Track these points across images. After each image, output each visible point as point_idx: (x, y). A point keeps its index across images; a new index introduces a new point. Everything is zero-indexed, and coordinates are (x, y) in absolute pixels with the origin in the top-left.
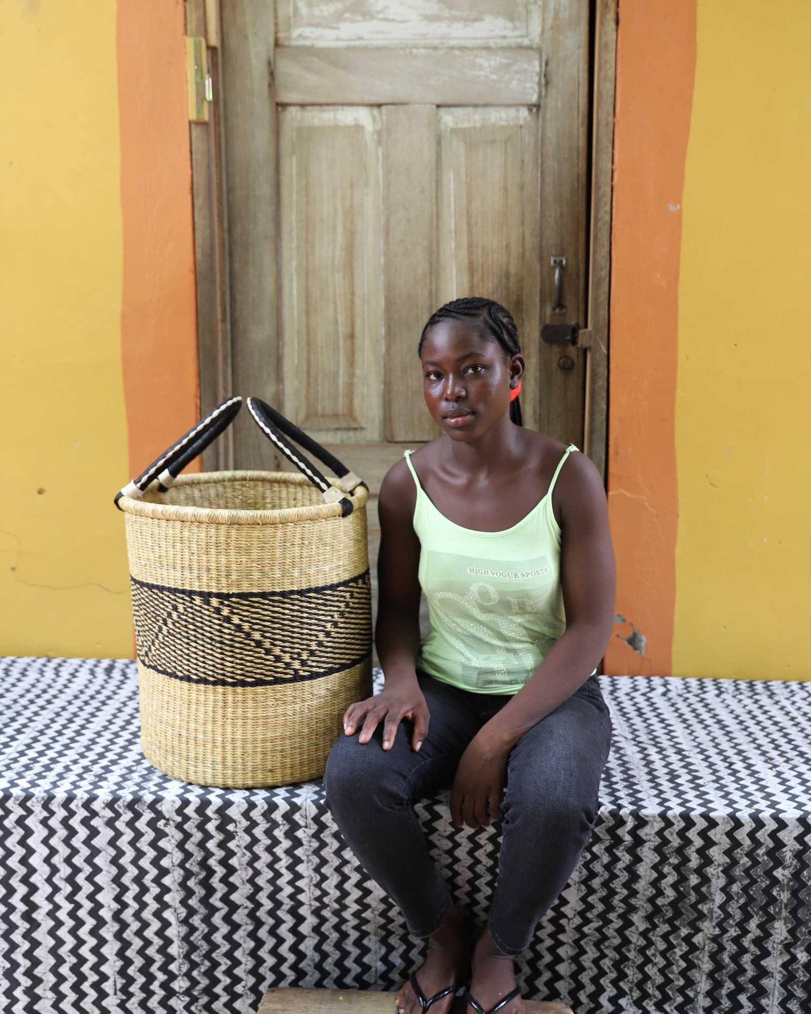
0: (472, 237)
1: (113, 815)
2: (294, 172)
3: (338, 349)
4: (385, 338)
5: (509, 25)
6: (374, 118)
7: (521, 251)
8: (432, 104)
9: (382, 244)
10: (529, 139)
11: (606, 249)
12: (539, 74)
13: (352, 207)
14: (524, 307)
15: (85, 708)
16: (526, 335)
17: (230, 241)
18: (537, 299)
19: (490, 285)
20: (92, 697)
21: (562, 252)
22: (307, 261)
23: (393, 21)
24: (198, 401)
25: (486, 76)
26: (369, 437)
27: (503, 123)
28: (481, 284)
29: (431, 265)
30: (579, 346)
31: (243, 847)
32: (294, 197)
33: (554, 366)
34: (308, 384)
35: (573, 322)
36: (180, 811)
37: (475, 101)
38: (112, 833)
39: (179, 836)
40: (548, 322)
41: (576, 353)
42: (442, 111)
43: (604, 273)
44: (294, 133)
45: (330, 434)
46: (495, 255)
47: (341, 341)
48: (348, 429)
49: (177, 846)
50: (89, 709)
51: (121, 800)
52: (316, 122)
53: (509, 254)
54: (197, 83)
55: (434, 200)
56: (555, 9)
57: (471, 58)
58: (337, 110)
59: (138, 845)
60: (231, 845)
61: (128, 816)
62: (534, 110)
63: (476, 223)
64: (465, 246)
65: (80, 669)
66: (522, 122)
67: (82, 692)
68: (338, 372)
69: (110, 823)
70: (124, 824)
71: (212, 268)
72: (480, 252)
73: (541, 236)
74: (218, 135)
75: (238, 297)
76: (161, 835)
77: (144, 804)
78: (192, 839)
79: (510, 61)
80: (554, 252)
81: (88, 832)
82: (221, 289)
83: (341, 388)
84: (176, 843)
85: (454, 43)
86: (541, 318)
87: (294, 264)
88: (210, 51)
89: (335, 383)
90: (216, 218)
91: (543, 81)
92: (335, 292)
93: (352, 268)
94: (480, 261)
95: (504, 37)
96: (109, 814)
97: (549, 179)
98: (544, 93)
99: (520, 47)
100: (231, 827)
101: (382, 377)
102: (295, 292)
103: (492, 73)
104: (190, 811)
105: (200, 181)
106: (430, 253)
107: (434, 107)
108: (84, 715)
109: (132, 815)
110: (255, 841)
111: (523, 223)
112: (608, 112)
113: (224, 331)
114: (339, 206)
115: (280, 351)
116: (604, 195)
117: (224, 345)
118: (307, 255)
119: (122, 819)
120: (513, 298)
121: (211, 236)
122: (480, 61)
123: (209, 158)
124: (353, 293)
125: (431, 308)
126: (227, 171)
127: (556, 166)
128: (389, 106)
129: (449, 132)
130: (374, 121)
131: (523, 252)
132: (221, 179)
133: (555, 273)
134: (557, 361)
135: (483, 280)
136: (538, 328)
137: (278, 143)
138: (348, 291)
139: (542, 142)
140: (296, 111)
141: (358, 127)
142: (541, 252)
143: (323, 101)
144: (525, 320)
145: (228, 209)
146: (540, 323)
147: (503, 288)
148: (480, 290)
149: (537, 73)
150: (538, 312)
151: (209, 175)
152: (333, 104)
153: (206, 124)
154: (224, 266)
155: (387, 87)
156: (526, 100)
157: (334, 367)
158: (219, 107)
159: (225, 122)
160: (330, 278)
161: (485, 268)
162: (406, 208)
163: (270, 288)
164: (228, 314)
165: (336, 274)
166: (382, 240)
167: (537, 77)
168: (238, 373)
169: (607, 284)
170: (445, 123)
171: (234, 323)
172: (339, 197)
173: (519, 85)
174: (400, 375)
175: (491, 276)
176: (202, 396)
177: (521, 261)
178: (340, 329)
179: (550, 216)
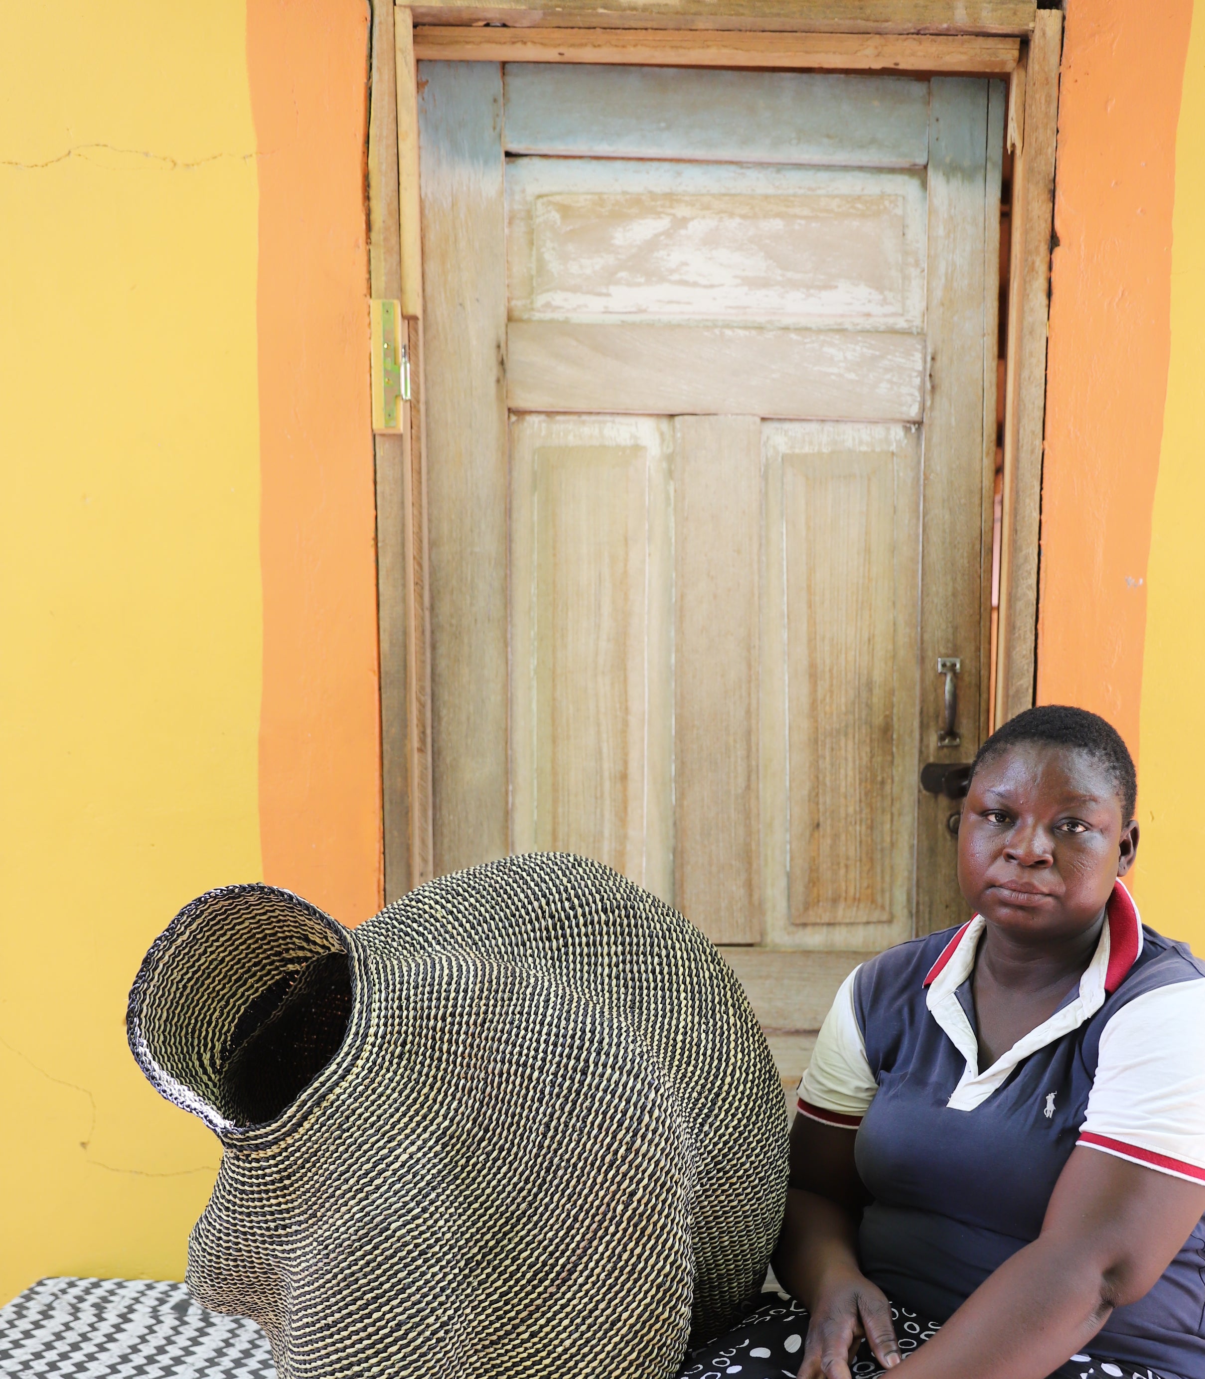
0: (815, 623)
2: (536, 518)
3: (602, 796)
4: (676, 782)
5: (876, 296)
6: (662, 434)
7: (890, 647)
8: (754, 415)
9: (673, 634)
10: (905, 474)
11: (1030, 644)
12: (922, 374)
13: (626, 572)
14: (895, 736)
16: (896, 779)
17: (432, 625)
18: (916, 724)
19: (843, 700)
21: (955, 651)
22: (555, 658)
23: (695, 284)
24: (381, 877)
25: (840, 375)
27: (864, 448)
28: (828, 700)
29: (749, 667)
32: (535, 556)
33: (941, 827)
37: (822, 414)
40: (932, 760)
42: (769, 427)
44: (536, 457)
46: (852, 654)
47: (607, 784)
52: (571, 440)
53: (872, 653)
54: (387, 370)
55: (756, 567)
56: (946, 274)
57: (817, 345)
58: (605, 423)
62: (913, 430)
63: (822, 602)
64: (805, 639)
66: (893, 448)
71: (405, 666)
72: (827, 648)
73: (923, 624)
74: (417, 457)
79: (877, 353)
80: (944, 651)
82: (418, 700)
85: (787, 321)
86: (921, 752)
87: (534, 662)
88: (407, 322)
90: (412, 587)
91: (928, 385)
92: (598, 708)
93: (625, 670)
94: (828, 662)
95: (868, 315)
97: (935, 537)
98: (928, 403)
99: (893, 331)
102: (535, 706)
103: (848, 370)
105: (389, 528)
106: (749, 650)
107: (758, 420)
111: (894, 603)
112: (1032, 431)
113: (422, 766)
114: (607, 572)
115: (510, 800)
116: (1025, 560)
117: (422, 789)
118: (554, 650)
120: (878, 720)
121: (405, 615)
122: (831, 351)
123: (403, 490)
124: (627, 709)
125: (749, 733)
126: (429, 515)
127: (947, 517)
128: (686, 417)
129: (780, 459)
130: (663, 439)
131: (894, 649)
132: (420, 527)
133: (945, 683)
134: (945, 820)
135: (831, 692)
136: (916, 769)
137: (510, 471)
138: (618, 706)
139: (926, 478)
140: (540, 422)
141: (637, 449)
142: (923, 650)
143: (581, 406)
144: (896, 755)
145: (430, 574)
146: (920, 761)
147: (863, 706)
148: (827, 708)
149: (919, 372)
150: (917, 743)
151: (403, 518)
152: (599, 413)
153: (400, 437)
154: (423, 663)
155: (685, 387)
156: (901, 413)
157: (595, 825)
158: (418, 412)
159: (427, 436)
160: (590, 685)
161: (835, 674)
162: (713, 577)
163: (494, 697)
164: (429, 740)
165: (601, 679)
166: (673, 627)
167: (919, 378)
168: (442, 834)
169: (1030, 699)
170: (775, 448)
171: (436, 754)
172: (606, 560)
173: (891, 389)
174: (698, 837)
175: (844, 687)
176: (388, 869)
177: (890, 663)
178: (606, 766)
179: (938, 594)
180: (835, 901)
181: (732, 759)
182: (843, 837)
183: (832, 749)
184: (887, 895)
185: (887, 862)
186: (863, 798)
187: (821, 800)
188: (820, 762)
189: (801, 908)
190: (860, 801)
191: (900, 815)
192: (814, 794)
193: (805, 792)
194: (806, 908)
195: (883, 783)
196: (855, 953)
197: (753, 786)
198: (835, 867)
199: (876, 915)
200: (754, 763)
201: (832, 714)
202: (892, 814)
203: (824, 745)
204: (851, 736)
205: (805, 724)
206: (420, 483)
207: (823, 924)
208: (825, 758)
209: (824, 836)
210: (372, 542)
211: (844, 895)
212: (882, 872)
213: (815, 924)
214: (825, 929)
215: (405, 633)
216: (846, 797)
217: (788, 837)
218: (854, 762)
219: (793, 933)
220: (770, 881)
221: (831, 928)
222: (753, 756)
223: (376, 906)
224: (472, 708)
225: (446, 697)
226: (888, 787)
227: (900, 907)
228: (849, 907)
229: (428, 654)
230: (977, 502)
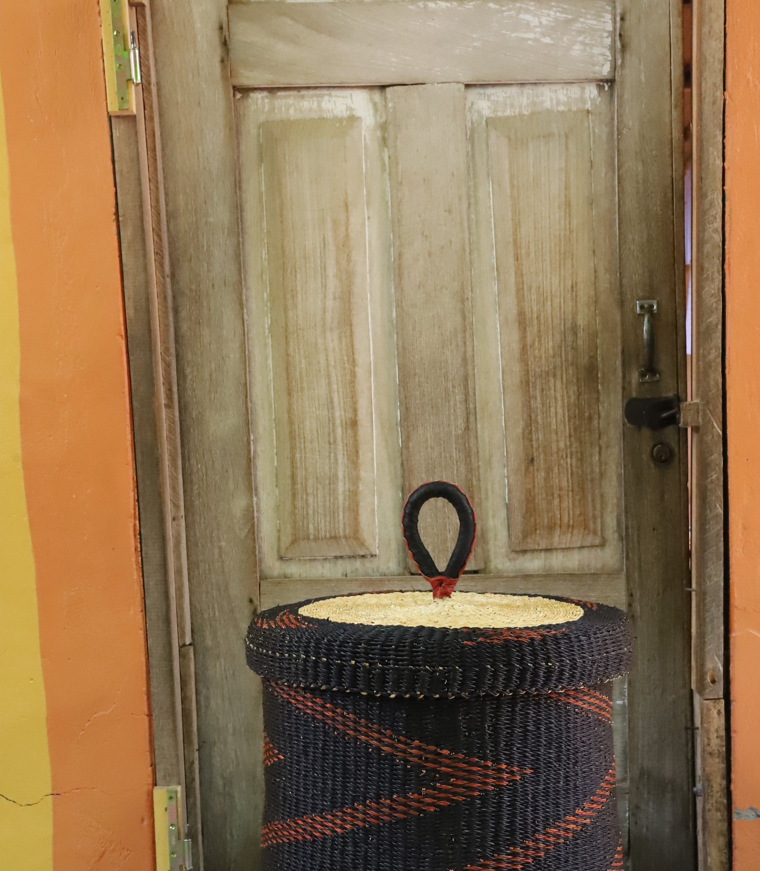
0: (522, 274)
2: (263, 188)
4: (401, 426)
6: (375, 105)
7: (592, 293)
8: (459, 82)
9: (393, 291)
10: (600, 131)
11: (718, 284)
12: (612, 34)
13: (347, 236)
14: (599, 375)
16: (603, 414)
17: (173, 291)
18: (619, 363)
19: (551, 344)
21: (651, 293)
22: (286, 317)
24: (137, 522)
25: (536, 40)
26: (383, 569)
27: (561, 108)
28: (536, 344)
29: (464, 318)
30: (680, 425)
32: (264, 224)
33: (645, 457)
34: (294, 495)
35: (671, 393)
37: (521, 77)
40: (634, 395)
41: (676, 436)
42: (474, 94)
43: (716, 318)
44: (261, 132)
45: (327, 565)
46: (557, 301)
47: (339, 431)
48: (353, 557)
52: (293, 114)
53: (575, 299)
54: (118, 58)
55: (466, 225)
57: (512, 12)
58: (322, 96)
62: (607, 88)
63: (528, 255)
64: (513, 289)
66: (588, 106)
68: (337, 475)
71: (149, 330)
72: (534, 297)
73: (622, 271)
74: (151, 135)
75: (188, 371)
79: (570, 17)
80: (641, 293)
82: (163, 360)
83: (341, 498)
86: (624, 388)
87: (267, 321)
88: (134, 8)
89: (333, 492)
90: (152, 256)
91: (618, 44)
92: (327, 360)
93: (351, 325)
94: (535, 309)
97: (629, 188)
98: (619, 62)
101: (399, 482)
102: (270, 362)
103: (544, 35)
105: (128, 204)
106: (463, 302)
107: (462, 87)
111: (594, 251)
112: (715, 84)
113: (171, 422)
114: (330, 236)
115: (252, 450)
116: (712, 204)
117: (171, 441)
118: (286, 310)
120: (584, 361)
121: (147, 283)
122: (528, 17)
123: (139, 167)
124: (354, 361)
125: (466, 379)
126: (165, 188)
127: (640, 168)
128: (396, 87)
129: (484, 123)
130: (376, 110)
131: (596, 295)
132: (157, 201)
133: (643, 324)
134: (649, 449)
135: (540, 337)
136: (620, 403)
137: (238, 146)
138: (346, 358)
139: (619, 133)
140: (262, 97)
141: (353, 120)
142: (621, 293)
143: (300, 82)
144: (601, 391)
145: (170, 243)
146: (623, 396)
147: (569, 348)
148: (537, 351)
149: (608, 32)
150: (620, 381)
151: (141, 194)
152: (316, 88)
153: (132, 118)
154: (167, 326)
155: (394, 60)
156: (595, 73)
157: (330, 469)
158: (150, 92)
159: (161, 115)
160: (320, 341)
161: (542, 320)
162: (427, 236)
163: (234, 356)
164: (176, 396)
165: (328, 335)
166: (393, 283)
167: (610, 38)
168: (191, 482)
169: (719, 334)
170: (479, 112)
171: (183, 409)
172: (329, 225)
173: (584, 50)
174: (423, 475)
175: (551, 332)
176: (142, 516)
177: (592, 308)
178: (337, 414)
179: (634, 239)
180: (551, 528)
181: (452, 403)
182: (556, 470)
183: (543, 390)
184: (599, 521)
185: (597, 491)
186: (572, 431)
187: (534, 437)
188: (532, 403)
189: (520, 536)
190: (570, 436)
191: (608, 447)
192: (527, 431)
193: (520, 430)
194: (525, 537)
195: (590, 418)
196: (571, 575)
197: (472, 426)
198: (550, 498)
199: (589, 540)
200: (471, 406)
201: (541, 358)
202: (600, 447)
203: (535, 387)
204: (559, 377)
205: (517, 368)
206: (154, 158)
207: (541, 550)
208: (536, 398)
209: (538, 470)
210: (114, 217)
211: (559, 522)
212: (593, 500)
213: (533, 551)
214: (543, 554)
215: (148, 301)
216: (557, 433)
217: (506, 471)
218: (563, 400)
219: (514, 559)
220: (490, 513)
221: (548, 554)
222: (471, 399)
223: (133, 549)
224: (213, 366)
225: (189, 356)
226: (595, 422)
227: (611, 531)
228: (564, 534)
229: (171, 318)
230: (668, 152)
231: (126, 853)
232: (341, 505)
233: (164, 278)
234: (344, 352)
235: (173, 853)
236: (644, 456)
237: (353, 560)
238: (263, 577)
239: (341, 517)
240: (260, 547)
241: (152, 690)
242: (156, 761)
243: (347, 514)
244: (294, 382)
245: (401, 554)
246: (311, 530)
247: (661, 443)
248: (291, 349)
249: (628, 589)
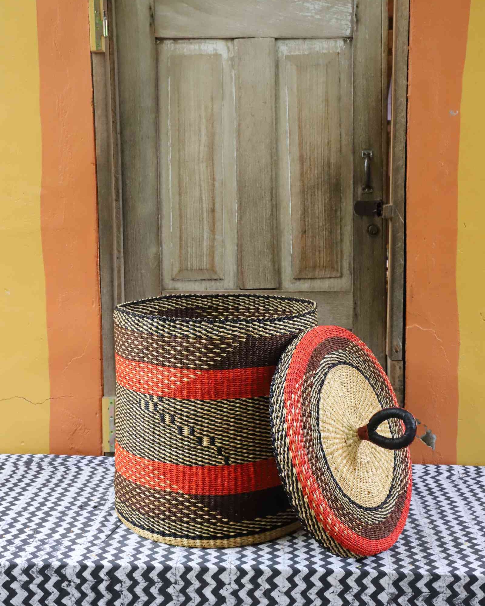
0: (302, 136)
1: (28, 579)
2: (169, 89)
3: (202, 220)
4: (238, 212)
6: (228, 48)
7: (339, 146)
8: (272, 37)
9: (235, 143)
10: (344, 63)
11: (403, 145)
12: (352, 14)
13: (212, 115)
14: (341, 188)
15: (10, 493)
16: (343, 209)
17: (121, 141)
18: (352, 182)
19: (316, 172)
20: (16, 485)
21: (369, 148)
22: (179, 155)
24: (98, 259)
25: (312, 16)
26: (226, 285)
27: (325, 51)
28: (308, 172)
29: (272, 158)
30: (383, 217)
31: (126, 604)
32: (170, 108)
34: (181, 247)
35: (378, 199)
36: (79, 575)
37: (304, 35)
38: (26, 594)
39: (78, 595)
40: (359, 199)
41: (381, 222)
42: (280, 43)
43: (401, 162)
44: (169, 60)
45: (197, 284)
46: (320, 150)
49: (76, 603)
50: (13, 494)
51: (35, 567)
52: (186, 52)
53: (330, 149)
54: (96, 24)
55: (274, 109)
58: (201, 43)
59: (46, 602)
60: (117, 603)
61: (39, 579)
62: (348, 41)
63: (305, 126)
64: (297, 143)
65: (6, 463)
66: (339, 50)
67: (7, 481)
68: (203, 237)
69: (25, 586)
70: (36, 586)
71: (108, 161)
72: (308, 148)
73: (354, 134)
74: (112, 63)
75: (128, 182)
76: (64, 593)
77: (52, 570)
78: (87, 598)
79: (330, 5)
80: (364, 147)
81: (8, 594)
82: (114, 176)
83: (205, 249)
84: (75, 600)
86: (354, 195)
87: (170, 157)
89: (201, 246)
90: (111, 123)
91: (355, 20)
92: (200, 178)
93: (213, 160)
96: (25, 578)
97: (359, 94)
98: (355, 28)
100: (117, 587)
101: (236, 241)
102: (170, 178)
103: (316, 14)
104: (87, 574)
105: (99, 97)
106: (271, 149)
107: (274, 40)
108: (9, 499)
109: (43, 579)
110: (136, 598)
111: (340, 125)
112: (403, 41)
113: (118, 208)
114: (203, 114)
115: (160, 222)
116: (401, 103)
117: (117, 218)
118: (179, 151)
119: (34, 582)
120: (334, 181)
121: (108, 137)
122: (308, 5)
123: (106, 79)
124: (214, 178)
125: (272, 189)
126: (119, 89)
127: (365, 82)
128: (239, 39)
129: (284, 58)
130: (229, 50)
131: (341, 147)
132: (114, 95)
133: (364, 163)
134: (366, 228)
135: (311, 168)
136: (352, 203)
137: (157, 67)
138: (209, 177)
139: (354, 64)
140: (171, 44)
141: (217, 56)
142: (354, 147)
143: (190, 36)
144: (342, 197)
145: (120, 116)
146: (354, 200)
147: (326, 174)
148: (309, 176)
149: (351, 13)
150: (352, 192)
151: (106, 92)
152: (198, 39)
153: (103, 54)
154: (117, 159)
155: (238, 25)
156: (342, 34)
157: (200, 233)
158: (113, 41)
159: (118, 52)
160: (196, 167)
161: (312, 160)
162: (253, 116)
163: (151, 174)
164: (121, 195)
165: (201, 165)
166: (235, 139)
167: (350, 17)
168: (128, 239)
169: (403, 171)
170: (282, 52)
171: (125, 201)
172: (203, 108)
173: (337, 22)
174: (249, 239)
175: (316, 165)
176: (101, 256)
177: (339, 154)
178: (204, 205)
179: (361, 120)
180: (314, 267)
181: (264, 201)
182: (317, 237)
183: (311, 195)
184: (339, 264)
185: (339, 248)
186: (326, 218)
187: (306, 220)
188: (305, 202)
189: (298, 270)
190: (325, 220)
191: (345, 226)
192: (303, 217)
193: (299, 216)
194: (300, 272)
195: (336, 211)
196: (325, 292)
197: (275, 214)
198: (314, 251)
199: (334, 274)
200: (274, 203)
201: (311, 179)
202: (341, 226)
203: (307, 193)
204: (320, 189)
205: (298, 184)
206: (114, 75)
207: (309, 279)
208: (308, 200)
209: (308, 237)
210: (91, 103)
211: (318, 265)
212: (336, 253)
213: (305, 279)
214: (309, 281)
215: (108, 146)
216: (318, 218)
217: (291, 237)
218: (322, 201)
219: (295, 283)
220: (283, 258)
221: (312, 281)
222: (274, 199)
223: (96, 274)
224: (141, 179)
225: (129, 175)
226: (338, 213)
227: (346, 270)
228: (321, 270)
229: (120, 154)
230: (379, 75)
231: (87, 431)
232: (205, 252)
233: (116, 134)
234: (209, 174)
235: (111, 432)
236: (364, 232)
237: (210, 281)
238: (164, 289)
239: (205, 259)
240: (162, 273)
241: (103, 346)
242: (105, 384)
243: (208, 257)
244: (182, 189)
245: (236, 278)
246: (189, 266)
247: (373, 225)
248: (181, 172)
249: (354, 301)
